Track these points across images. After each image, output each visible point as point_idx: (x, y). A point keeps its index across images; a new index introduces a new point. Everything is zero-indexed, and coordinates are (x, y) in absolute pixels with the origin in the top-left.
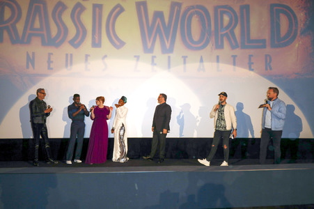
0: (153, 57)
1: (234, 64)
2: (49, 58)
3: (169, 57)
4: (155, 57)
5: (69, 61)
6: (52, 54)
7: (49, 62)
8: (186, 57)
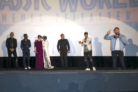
0: (66, 15)
1: (109, 17)
2: (13, 17)
3: (74, 14)
4: (67, 14)
5: (23, 17)
6: (14, 14)
7: (13, 18)
8: (83, 14)
